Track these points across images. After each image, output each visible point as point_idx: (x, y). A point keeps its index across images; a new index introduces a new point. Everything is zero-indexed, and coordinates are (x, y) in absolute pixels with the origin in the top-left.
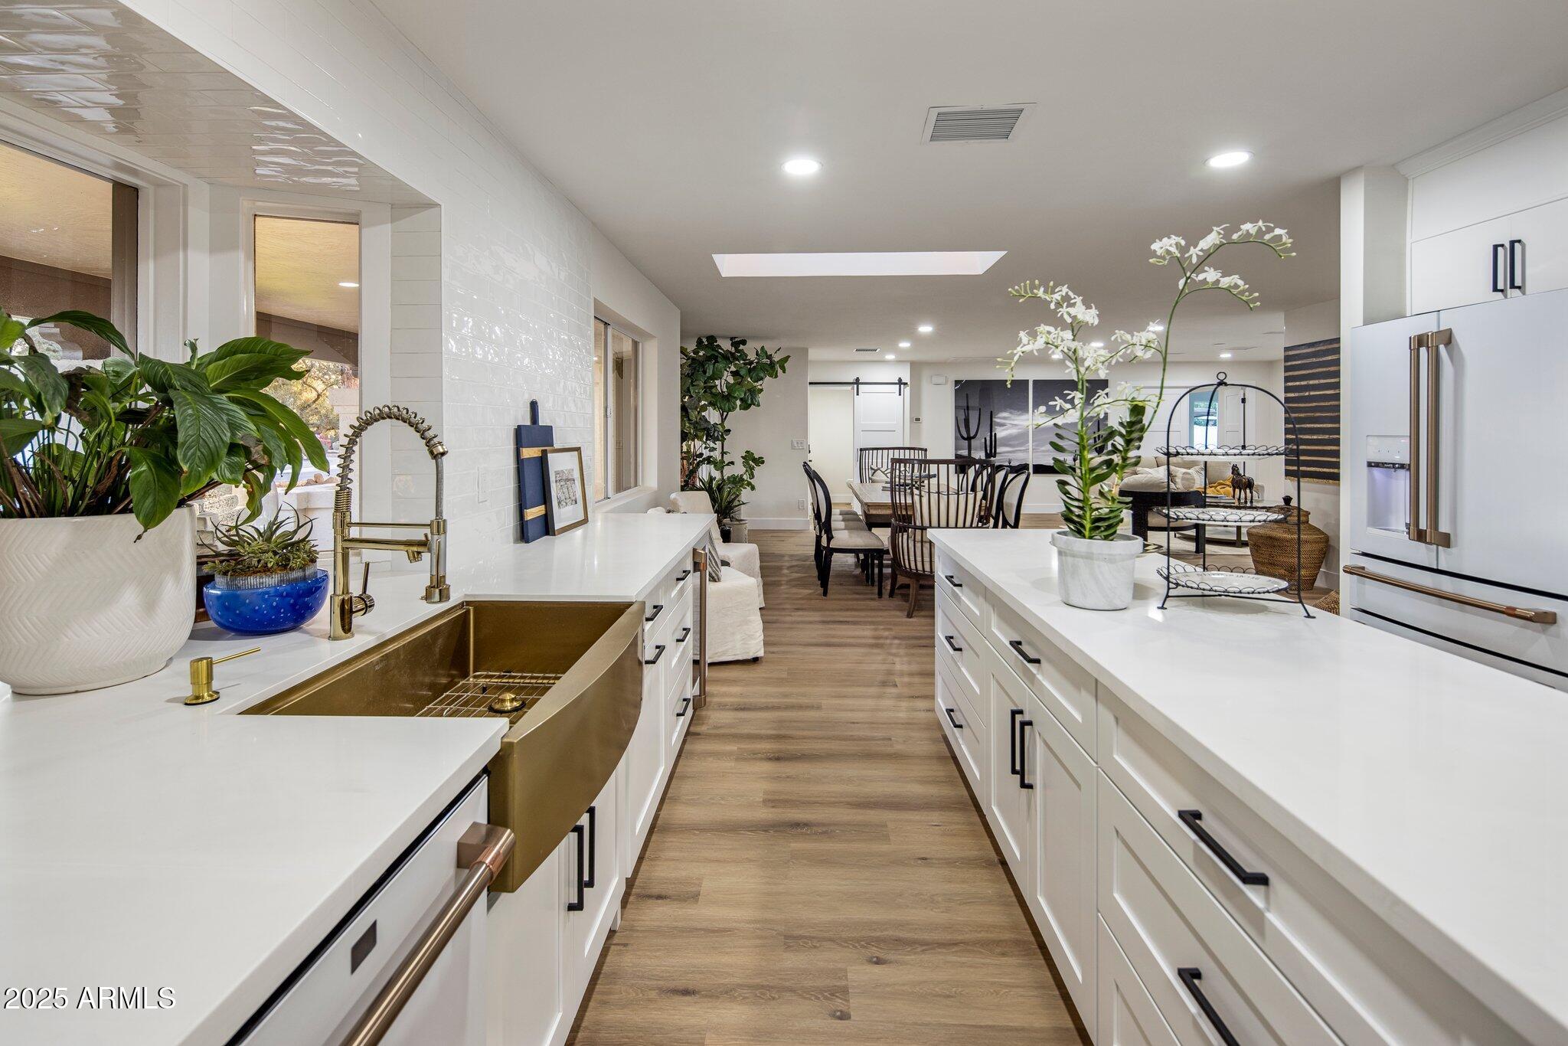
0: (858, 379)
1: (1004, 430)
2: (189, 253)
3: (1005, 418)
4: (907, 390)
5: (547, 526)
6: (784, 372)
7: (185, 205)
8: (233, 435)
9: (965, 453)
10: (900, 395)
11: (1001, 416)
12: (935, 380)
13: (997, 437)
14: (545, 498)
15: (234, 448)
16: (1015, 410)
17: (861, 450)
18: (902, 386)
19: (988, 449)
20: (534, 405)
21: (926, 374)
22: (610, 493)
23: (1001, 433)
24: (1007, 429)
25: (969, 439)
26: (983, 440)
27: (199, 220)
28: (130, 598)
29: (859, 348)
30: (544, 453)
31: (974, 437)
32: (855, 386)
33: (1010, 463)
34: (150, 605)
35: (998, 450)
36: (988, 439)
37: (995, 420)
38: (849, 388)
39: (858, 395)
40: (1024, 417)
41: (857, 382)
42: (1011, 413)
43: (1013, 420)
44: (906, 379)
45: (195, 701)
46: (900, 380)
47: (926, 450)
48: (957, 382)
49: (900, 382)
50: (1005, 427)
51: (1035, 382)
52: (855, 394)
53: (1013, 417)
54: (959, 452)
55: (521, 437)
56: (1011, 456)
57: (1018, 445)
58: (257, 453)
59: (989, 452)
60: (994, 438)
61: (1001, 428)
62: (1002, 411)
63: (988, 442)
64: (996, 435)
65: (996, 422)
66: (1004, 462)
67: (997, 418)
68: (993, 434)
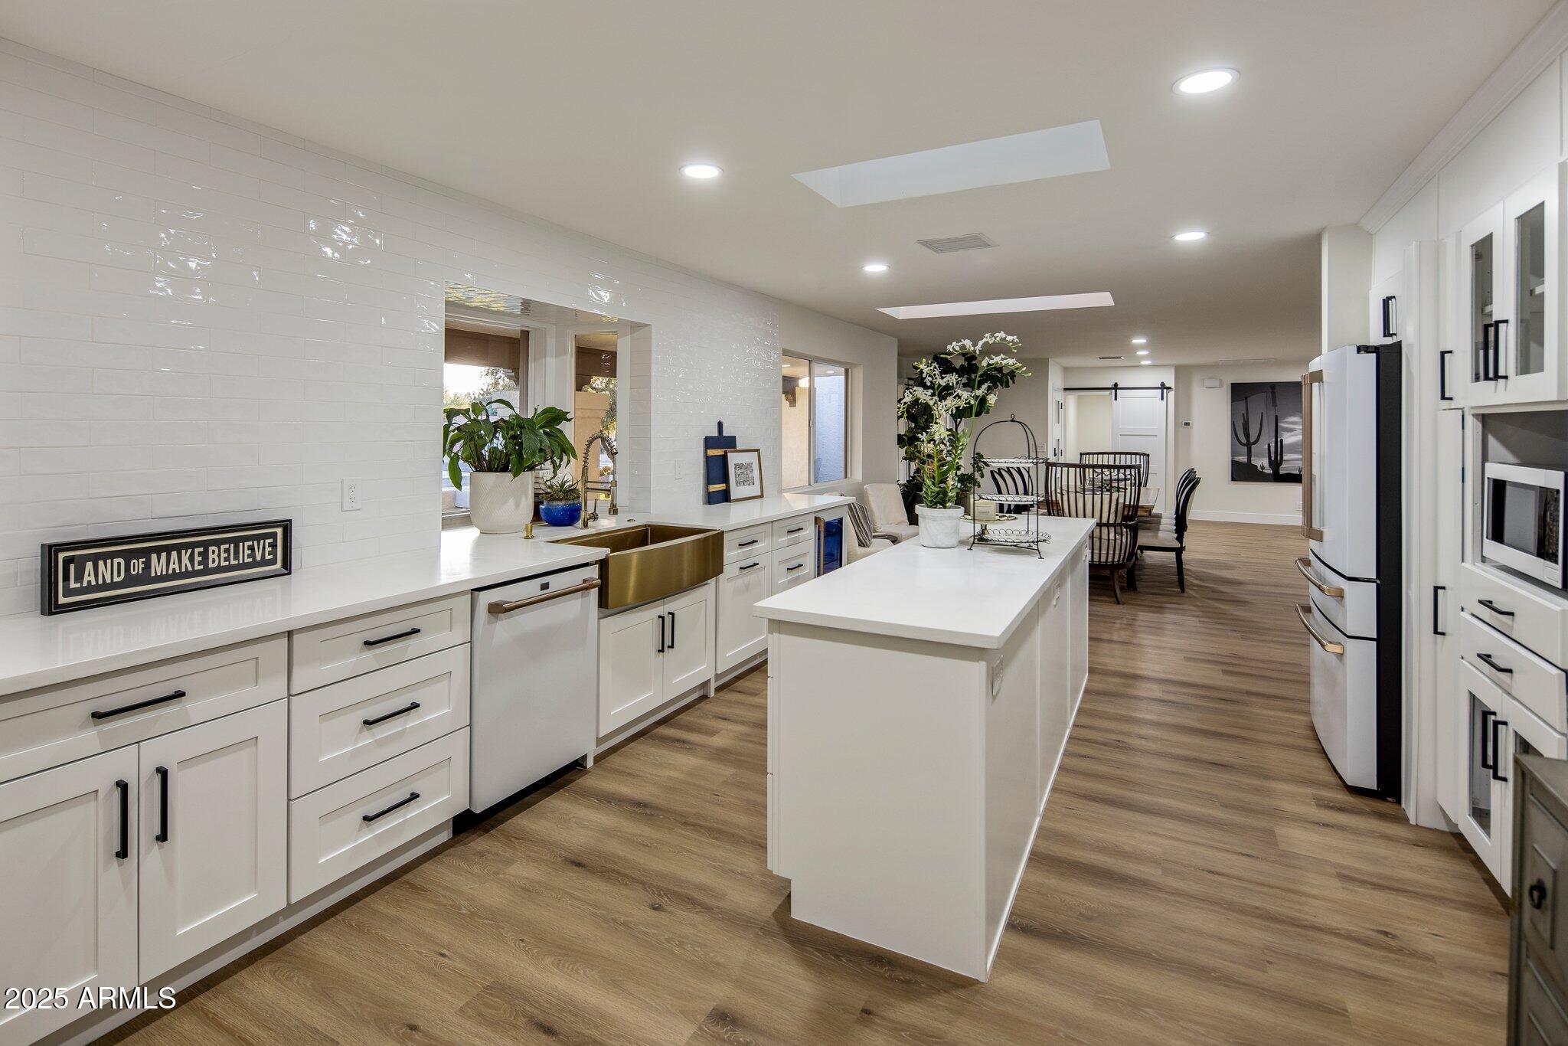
0: (1116, 384)
1: (1292, 435)
2: (547, 358)
3: (1292, 423)
4: (1172, 394)
5: (725, 497)
6: (1014, 382)
7: (546, 337)
8: (541, 445)
9: (1244, 459)
10: (1162, 399)
11: (1287, 422)
12: (1207, 383)
13: (1284, 443)
14: (725, 479)
15: (541, 450)
17: (1081, 454)
18: (1165, 390)
19: (1273, 455)
20: (720, 425)
21: (1196, 379)
22: (812, 483)
23: (1288, 439)
24: (1296, 435)
25: (1249, 445)
26: (1267, 446)
27: (551, 342)
28: (511, 502)
29: (1101, 356)
30: (726, 452)
31: (1256, 442)
32: (1114, 391)
34: (517, 505)
35: (1285, 457)
36: (1273, 445)
37: (1280, 424)
38: (1107, 393)
39: (1116, 399)
41: (1116, 387)
44: (1170, 383)
45: (526, 538)
46: (1163, 384)
47: (1148, 455)
48: (1233, 385)
49: (1163, 387)
50: (1292, 433)
52: (1114, 398)
54: (1237, 459)
55: (709, 442)
56: (1297, 464)
58: (548, 451)
59: (1273, 459)
60: (1279, 444)
61: (1289, 433)
62: (1290, 416)
63: (1273, 449)
64: (1282, 440)
65: (1282, 427)
66: (1293, 470)
67: (1284, 423)
68: (1279, 440)
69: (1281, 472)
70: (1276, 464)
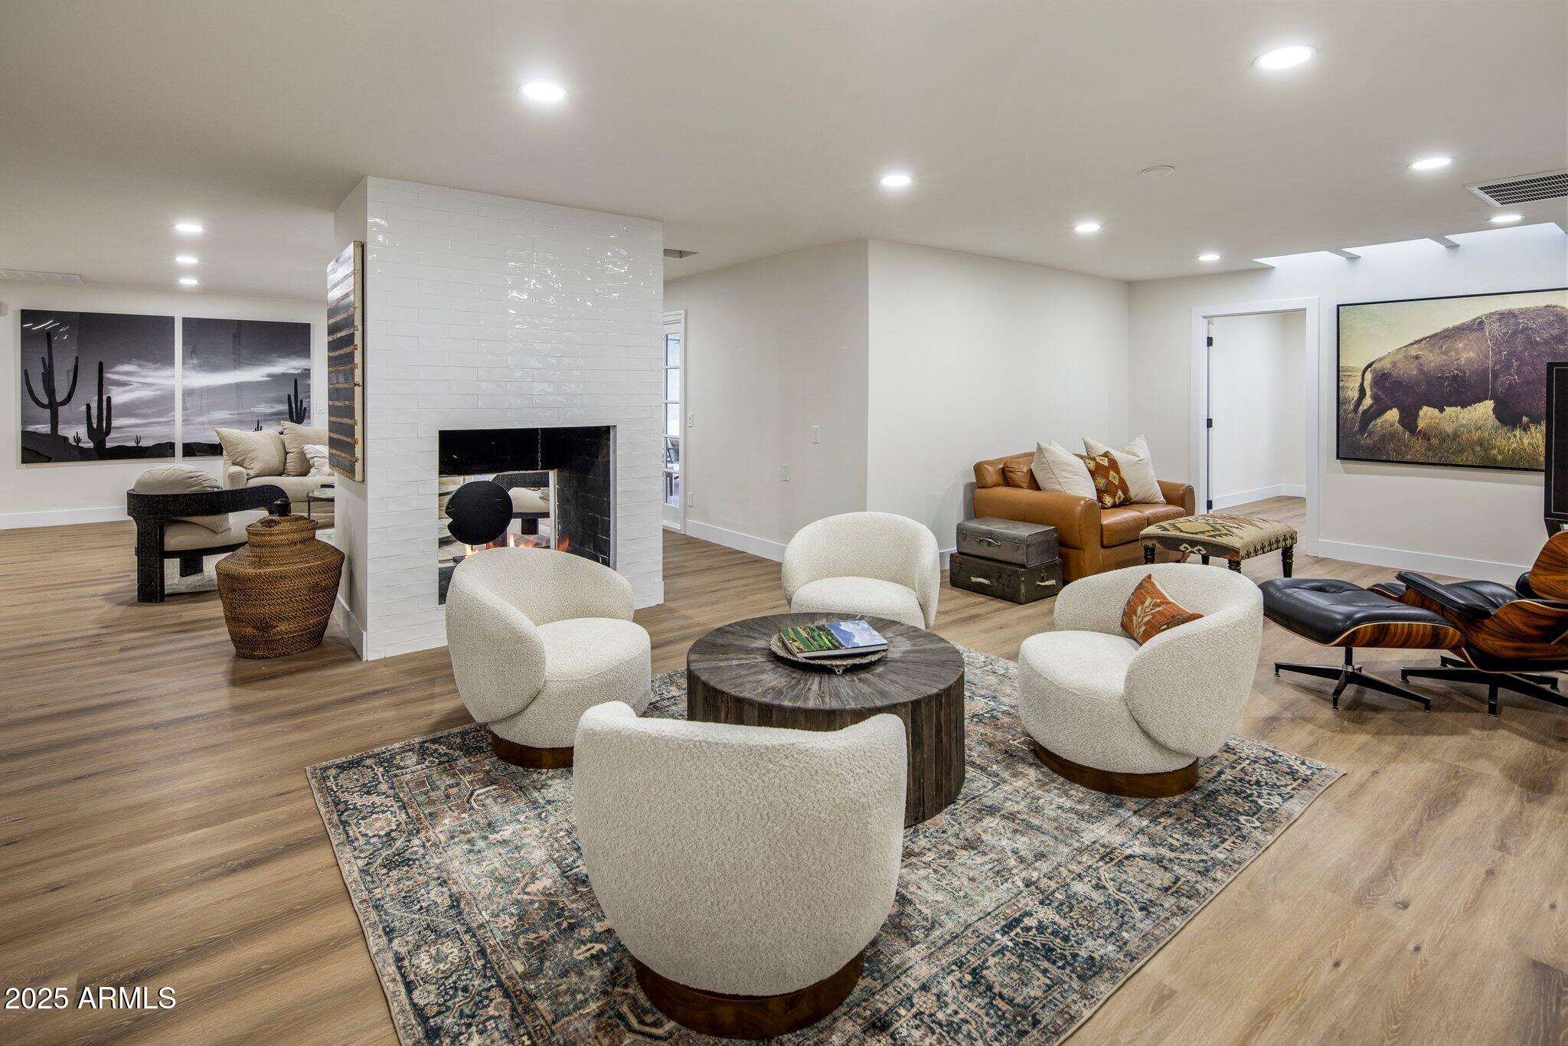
1: (125, 392)
3: (127, 374)
9: (43, 428)
11: (118, 372)
13: (113, 402)
16: (147, 361)
19: (94, 421)
23: (119, 397)
24: (131, 391)
25: (53, 407)
26: (84, 408)
31: (65, 402)
33: (138, 443)
35: (115, 423)
36: (94, 406)
37: (107, 375)
40: (166, 372)
42: (140, 366)
43: (144, 377)
48: (24, 313)
50: (128, 387)
51: (187, 322)
53: (144, 372)
54: (32, 428)
56: (140, 432)
57: (153, 415)
59: (95, 426)
60: (105, 404)
61: (122, 389)
62: (123, 363)
63: (94, 412)
64: (109, 399)
65: (109, 379)
66: (126, 441)
67: (111, 373)
68: (105, 398)
69: (109, 445)
70: (99, 434)
